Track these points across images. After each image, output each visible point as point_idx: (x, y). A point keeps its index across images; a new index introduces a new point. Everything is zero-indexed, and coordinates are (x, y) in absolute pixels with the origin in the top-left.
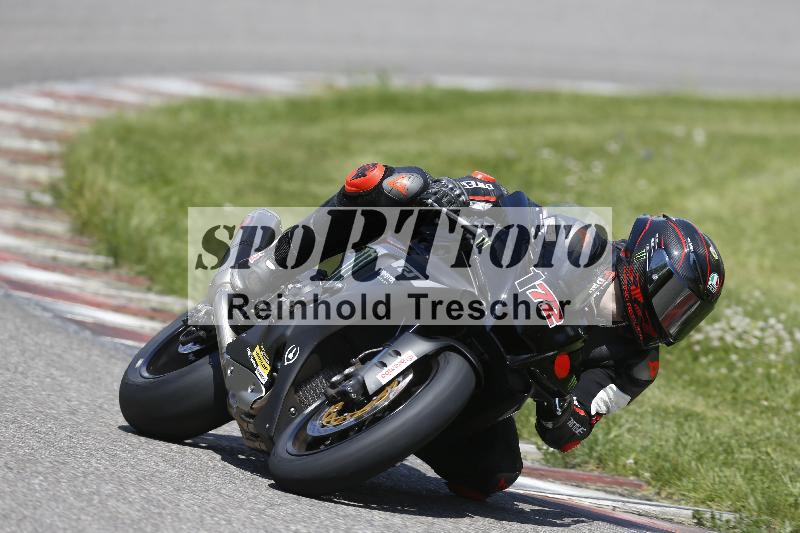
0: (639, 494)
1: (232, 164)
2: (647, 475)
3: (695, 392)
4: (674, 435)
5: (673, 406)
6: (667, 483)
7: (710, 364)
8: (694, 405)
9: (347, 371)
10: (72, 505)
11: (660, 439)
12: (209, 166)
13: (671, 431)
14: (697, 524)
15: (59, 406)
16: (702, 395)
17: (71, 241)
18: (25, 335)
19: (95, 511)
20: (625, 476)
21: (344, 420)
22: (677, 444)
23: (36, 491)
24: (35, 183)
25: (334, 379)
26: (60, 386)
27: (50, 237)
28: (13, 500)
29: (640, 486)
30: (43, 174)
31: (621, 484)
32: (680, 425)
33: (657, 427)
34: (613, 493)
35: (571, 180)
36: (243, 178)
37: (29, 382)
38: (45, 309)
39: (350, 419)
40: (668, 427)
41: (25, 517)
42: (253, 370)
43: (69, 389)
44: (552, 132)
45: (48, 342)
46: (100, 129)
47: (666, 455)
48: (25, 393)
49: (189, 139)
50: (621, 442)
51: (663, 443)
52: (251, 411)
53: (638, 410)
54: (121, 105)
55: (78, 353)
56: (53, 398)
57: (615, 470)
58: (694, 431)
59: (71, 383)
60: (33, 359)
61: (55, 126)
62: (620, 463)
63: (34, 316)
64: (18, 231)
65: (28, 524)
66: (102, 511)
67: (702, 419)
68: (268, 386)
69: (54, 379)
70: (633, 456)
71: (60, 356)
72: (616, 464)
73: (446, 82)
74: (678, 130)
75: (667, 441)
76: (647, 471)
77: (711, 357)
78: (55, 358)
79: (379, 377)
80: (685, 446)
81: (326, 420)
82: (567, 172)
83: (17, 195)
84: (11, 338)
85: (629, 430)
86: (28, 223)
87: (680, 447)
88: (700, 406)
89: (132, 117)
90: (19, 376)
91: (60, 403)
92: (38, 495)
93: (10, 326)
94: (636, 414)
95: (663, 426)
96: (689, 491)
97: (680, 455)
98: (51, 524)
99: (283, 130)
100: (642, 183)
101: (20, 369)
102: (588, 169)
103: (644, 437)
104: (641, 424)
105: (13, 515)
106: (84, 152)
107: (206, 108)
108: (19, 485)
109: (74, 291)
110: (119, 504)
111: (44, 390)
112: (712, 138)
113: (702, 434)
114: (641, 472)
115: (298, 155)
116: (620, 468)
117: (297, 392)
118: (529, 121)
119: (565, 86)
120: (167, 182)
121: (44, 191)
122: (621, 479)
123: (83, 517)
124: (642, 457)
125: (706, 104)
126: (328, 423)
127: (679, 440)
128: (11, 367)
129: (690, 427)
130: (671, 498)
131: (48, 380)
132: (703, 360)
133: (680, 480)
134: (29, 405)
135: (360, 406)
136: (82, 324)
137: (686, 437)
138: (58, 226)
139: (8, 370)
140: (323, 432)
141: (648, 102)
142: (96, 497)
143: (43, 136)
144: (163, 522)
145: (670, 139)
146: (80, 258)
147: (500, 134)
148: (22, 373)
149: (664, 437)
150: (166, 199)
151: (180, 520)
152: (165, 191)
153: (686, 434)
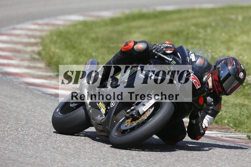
0: (229, 131)
1: (94, 40)
2: (231, 125)
3: (245, 98)
4: (239, 112)
5: (238, 103)
6: (238, 127)
7: (249, 89)
8: (245, 102)
9: (132, 108)
10: (52, 151)
11: (235, 114)
12: (87, 42)
13: (238, 111)
14: (248, 139)
15: (45, 121)
16: (247, 98)
17: (46, 69)
18: (33, 99)
19: (59, 152)
20: (225, 126)
21: (133, 124)
22: (240, 115)
23: (40, 148)
24: (33, 52)
25: (128, 111)
26: (45, 114)
27: (39, 68)
28: (33, 151)
29: (229, 129)
30: (36, 49)
31: (224, 129)
32: (240, 108)
33: (234, 110)
34: (221, 132)
35: (201, 36)
36: (98, 44)
37: (35, 114)
38: (39, 91)
39: (135, 124)
40: (237, 109)
41: (37, 156)
42: (100, 110)
43: (48, 115)
44: (194, 21)
45: (41, 101)
46: (52, 33)
47: (237, 118)
48: (35, 118)
49: (80, 34)
50: (222, 115)
51: (236, 115)
52: (101, 123)
53: (227, 105)
54: (58, 25)
55: (50, 104)
56: (44, 118)
57: (222, 124)
58: (245, 110)
59: (49, 113)
60: (36, 107)
61: (38, 34)
62: (223, 122)
63: (36, 94)
64: (29, 67)
65: (38, 158)
66: (62, 152)
67: (247, 106)
68: (106, 115)
69: (43, 112)
70: (227, 119)
71: (45, 105)
72: (222, 123)
73: (160, 8)
74: (233, 17)
75: (237, 114)
76: (231, 124)
77: (249, 86)
78: (43, 106)
79: (143, 109)
80: (243, 115)
81: (127, 124)
82: (200, 33)
83: (28, 56)
84: (29, 101)
85: (225, 112)
86: (32, 65)
87: (241, 115)
88: (246, 102)
89: (61, 28)
90: (32, 112)
91: (46, 120)
92: (41, 149)
93: (28, 97)
94: (226, 106)
95: (235, 109)
96: (245, 129)
97: (241, 118)
98: (46, 158)
99: (109, 28)
100: (223, 34)
101: (33, 110)
102: (206, 31)
103: (230, 114)
104: (228, 109)
105: (34, 156)
106: (47, 41)
107: (85, 24)
108: (35, 146)
109: (48, 85)
110: (67, 149)
111: (41, 116)
112: (244, 18)
113: (248, 111)
114: (230, 124)
115: (115, 36)
116: (223, 124)
117: (115, 116)
118: (187, 18)
119: (197, 6)
120: (74, 48)
121: (36, 54)
122: (224, 127)
123: (56, 155)
124: (229, 119)
125: (242, 8)
126: (128, 125)
127: (241, 113)
128: (30, 110)
129: (244, 109)
130: (240, 132)
131: (42, 113)
132: (246, 88)
133: (242, 126)
134: (36, 121)
135: (138, 119)
136: (51, 95)
137: (243, 112)
138: (41, 65)
139: (29, 111)
140: (126, 128)
141: (223, 9)
142: (59, 148)
143: (34, 37)
144: (81, 154)
145: (231, 20)
146: (49, 74)
147: (178, 23)
148: (33, 112)
149: (236, 113)
150: (75, 53)
151: (86, 152)
152: (73, 51)
153: (243, 111)
